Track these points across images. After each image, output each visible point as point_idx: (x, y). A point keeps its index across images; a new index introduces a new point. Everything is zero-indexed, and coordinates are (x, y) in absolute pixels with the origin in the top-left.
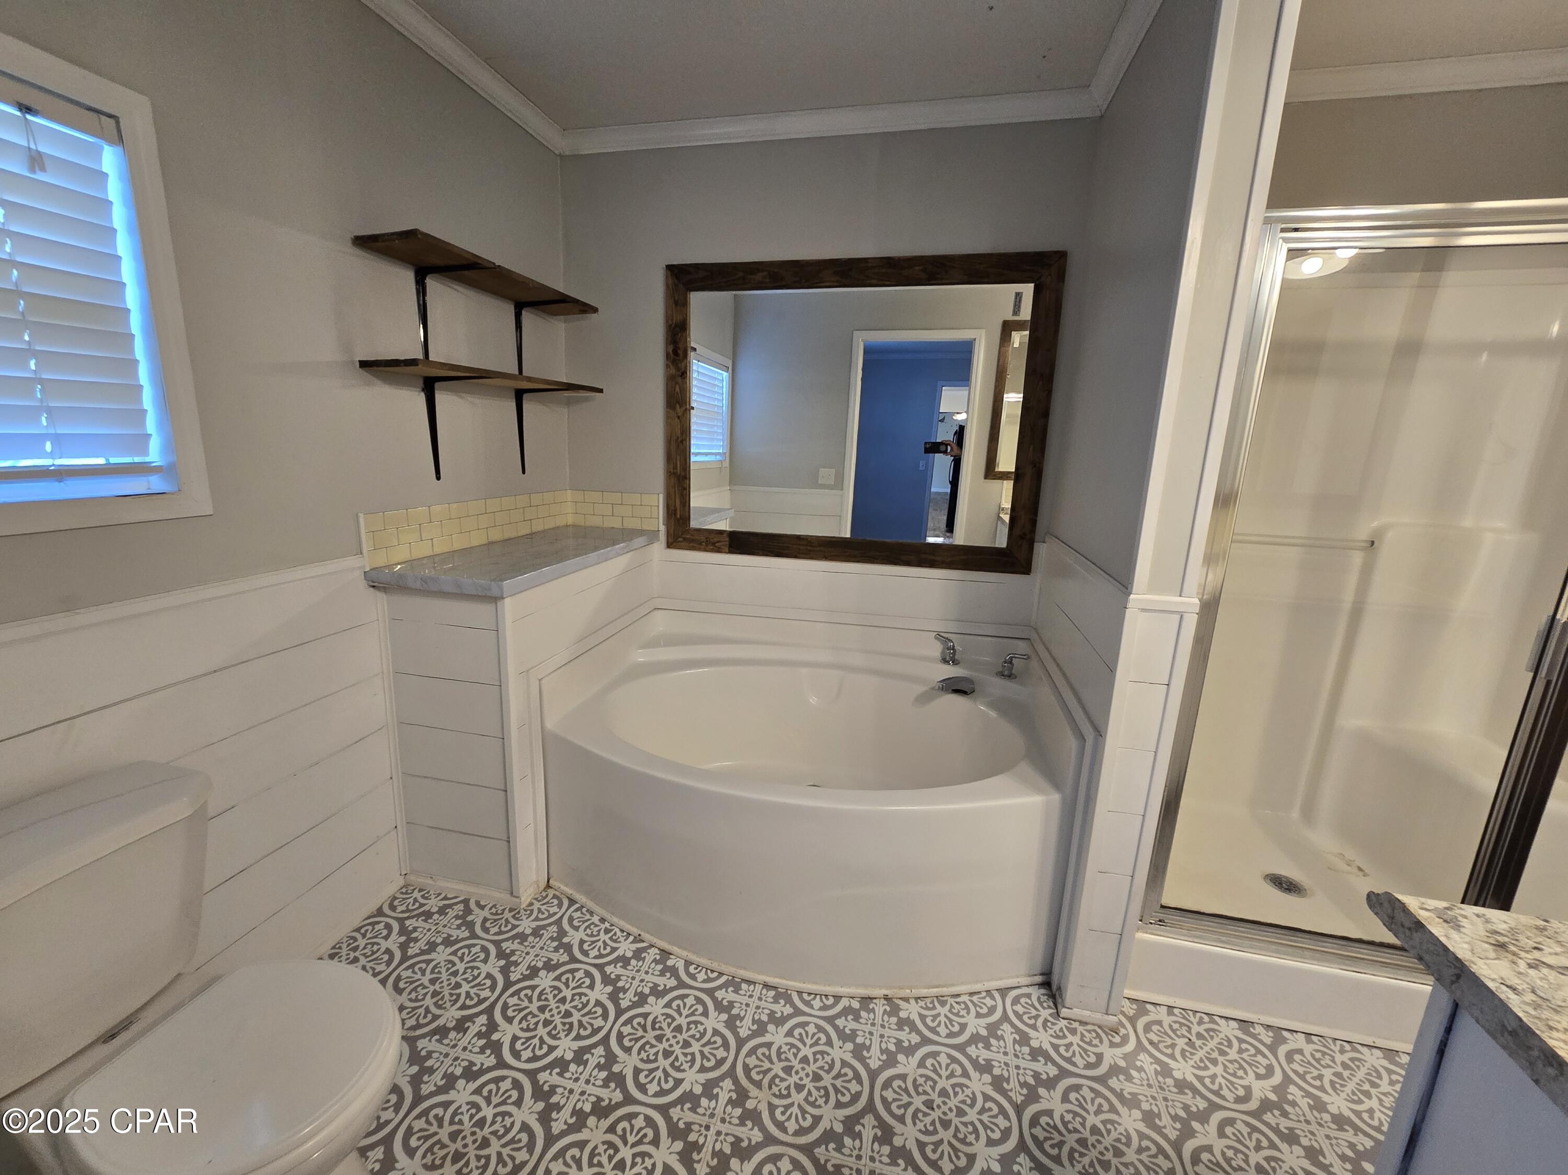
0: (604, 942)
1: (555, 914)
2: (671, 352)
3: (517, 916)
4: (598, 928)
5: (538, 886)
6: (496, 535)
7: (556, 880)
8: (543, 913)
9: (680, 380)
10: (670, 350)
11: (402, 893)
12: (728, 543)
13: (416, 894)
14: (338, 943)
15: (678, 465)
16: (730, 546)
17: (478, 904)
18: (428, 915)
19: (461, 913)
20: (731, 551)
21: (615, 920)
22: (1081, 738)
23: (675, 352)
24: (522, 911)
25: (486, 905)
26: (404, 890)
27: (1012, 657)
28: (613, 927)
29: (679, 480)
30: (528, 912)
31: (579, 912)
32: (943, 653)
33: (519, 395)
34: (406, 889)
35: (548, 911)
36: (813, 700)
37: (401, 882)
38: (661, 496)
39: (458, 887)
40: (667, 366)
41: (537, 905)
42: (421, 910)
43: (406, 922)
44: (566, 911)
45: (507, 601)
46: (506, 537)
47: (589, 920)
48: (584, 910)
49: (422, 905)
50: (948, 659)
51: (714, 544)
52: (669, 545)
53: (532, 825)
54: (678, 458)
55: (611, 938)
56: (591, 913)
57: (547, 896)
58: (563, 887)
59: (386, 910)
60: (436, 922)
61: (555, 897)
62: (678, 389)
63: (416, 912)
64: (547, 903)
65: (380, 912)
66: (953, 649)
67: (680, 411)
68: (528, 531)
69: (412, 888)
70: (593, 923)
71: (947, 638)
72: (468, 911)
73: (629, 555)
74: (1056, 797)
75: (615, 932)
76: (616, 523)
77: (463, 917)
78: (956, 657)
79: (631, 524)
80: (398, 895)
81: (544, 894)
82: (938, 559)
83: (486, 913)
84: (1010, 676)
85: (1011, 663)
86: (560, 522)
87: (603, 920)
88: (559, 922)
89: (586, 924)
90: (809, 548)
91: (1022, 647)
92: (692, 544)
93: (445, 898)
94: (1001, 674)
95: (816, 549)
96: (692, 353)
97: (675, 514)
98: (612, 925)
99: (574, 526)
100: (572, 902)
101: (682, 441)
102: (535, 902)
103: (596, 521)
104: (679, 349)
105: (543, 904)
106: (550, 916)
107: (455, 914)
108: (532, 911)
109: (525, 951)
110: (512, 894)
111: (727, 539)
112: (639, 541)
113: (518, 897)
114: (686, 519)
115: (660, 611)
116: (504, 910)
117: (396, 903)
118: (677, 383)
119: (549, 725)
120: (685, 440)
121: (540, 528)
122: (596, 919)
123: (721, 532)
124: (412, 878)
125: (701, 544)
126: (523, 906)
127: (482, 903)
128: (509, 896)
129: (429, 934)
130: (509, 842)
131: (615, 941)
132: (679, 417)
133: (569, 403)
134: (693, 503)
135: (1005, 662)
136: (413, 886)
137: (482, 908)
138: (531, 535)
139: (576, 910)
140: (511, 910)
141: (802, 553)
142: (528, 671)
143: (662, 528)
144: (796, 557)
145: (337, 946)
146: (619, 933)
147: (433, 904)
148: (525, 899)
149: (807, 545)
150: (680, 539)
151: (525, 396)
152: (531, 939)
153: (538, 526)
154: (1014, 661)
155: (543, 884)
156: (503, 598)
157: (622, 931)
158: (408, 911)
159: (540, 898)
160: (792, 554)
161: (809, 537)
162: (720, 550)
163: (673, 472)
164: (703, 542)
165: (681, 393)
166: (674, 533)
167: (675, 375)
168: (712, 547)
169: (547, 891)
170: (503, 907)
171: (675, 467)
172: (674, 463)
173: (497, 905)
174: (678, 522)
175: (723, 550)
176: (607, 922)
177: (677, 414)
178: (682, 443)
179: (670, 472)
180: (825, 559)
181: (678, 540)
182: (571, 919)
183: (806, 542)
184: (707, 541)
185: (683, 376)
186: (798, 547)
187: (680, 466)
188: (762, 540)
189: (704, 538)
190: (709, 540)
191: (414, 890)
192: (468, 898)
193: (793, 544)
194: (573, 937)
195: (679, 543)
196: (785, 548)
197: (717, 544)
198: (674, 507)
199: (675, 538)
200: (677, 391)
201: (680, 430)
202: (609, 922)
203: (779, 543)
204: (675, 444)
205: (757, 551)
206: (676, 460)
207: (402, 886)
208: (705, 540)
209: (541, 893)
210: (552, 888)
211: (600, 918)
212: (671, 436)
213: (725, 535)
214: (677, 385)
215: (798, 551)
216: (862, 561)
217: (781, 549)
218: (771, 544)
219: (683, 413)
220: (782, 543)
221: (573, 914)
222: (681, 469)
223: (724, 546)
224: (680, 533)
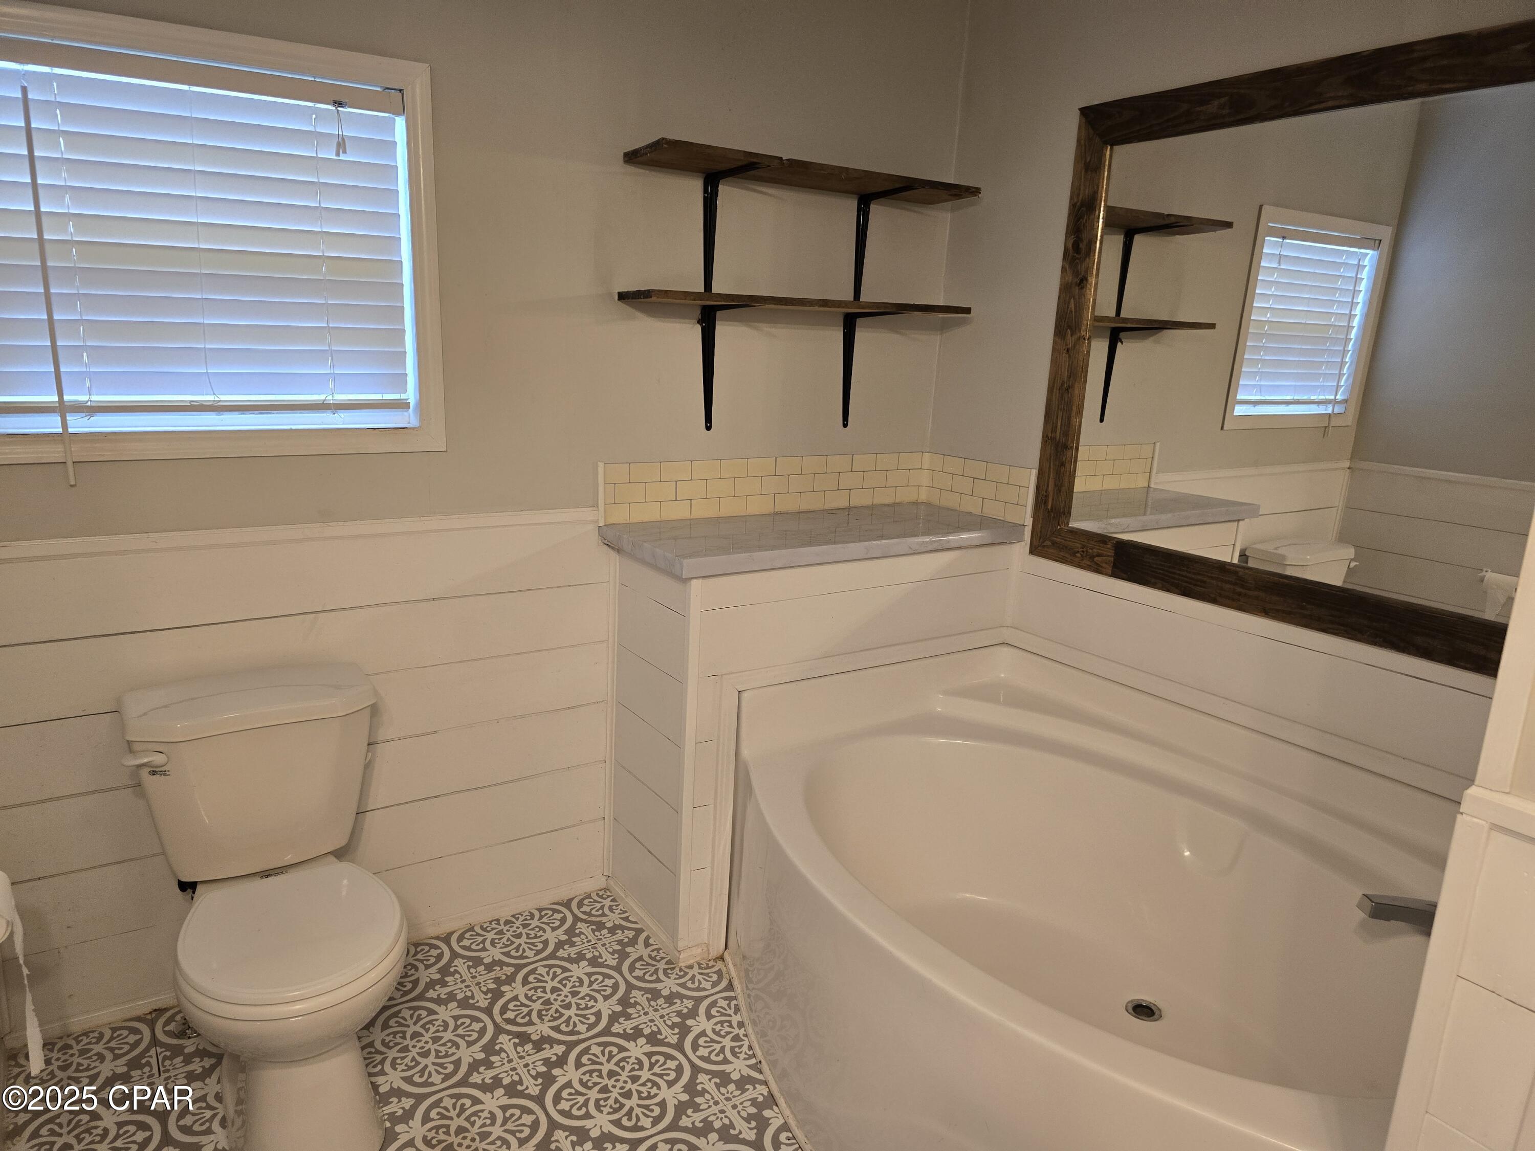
0: (723, 1048)
1: (704, 989)
2: (1070, 246)
3: (669, 971)
4: (730, 1030)
5: (708, 950)
8: (693, 983)
9: (1076, 290)
11: (598, 895)
12: (1112, 559)
14: (520, 914)
15: (1059, 427)
16: (1115, 566)
18: (600, 926)
19: (627, 940)
20: (1114, 575)
23: (1076, 247)
24: (677, 969)
26: (601, 893)
28: (745, 1038)
29: (1060, 449)
30: (682, 973)
31: (727, 1002)
33: (851, 320)
34: (604, 892)
35: (700, 983)
37: (601, 883)
38: (1033, 473)
39: (643, 914)
40: (1063, 269)
41: (696, 970)
42: (599, 919)
43: (579, 923)
44: (717, 993)
46: (804, 508)
47: (730, 1016)
48: (734, 1002)
49: (603, 915)
51: (1092, 558)
52: (1034, 550)
53: (706, 872)
54: (1060, 414)
55: (732, 1049)
56: (737, 1010)
57: (713, 966)
58: (731, 966)
59: (574, 903)
60: (601, 937)
61: (718, 971)
62: (1072, 306)
63: (594, 919)
64: (706, 974)
65: (567, 904)
67: (1070, 341)
68: (843, 503)
69: (609, 894)
70: (730, 1022)
72: (633, 941)
75: (742, 1045)
77: (625, 945)
80: (593, 895)
81: (711, 963)
83: (645, 953)
87: (741, 1024)
88: (698, 1001)
89: (723, 1018)
90: (1239, 590)
92: (1062, 554)
93: (626, 919)
95: (1251, 593)
97: (1046, 503)
98: (746, 1035)
99: (928, 504)
100: (730, 987)
102: (696, 966)
104: (1081, 240)
105: (702, 974)
106: (698, 989)
107: (622, 938)
108: (686, 974)
109: (646, 1010)
110: (674, 943)
111: (1112, 553)
114: (1065, 512)
115: (1005, 649)
116: (662, 958)
117: (587, 901)
124: (611, 882)
125: (1074, 554)
127: (651, 941)
128: (671, 945)
129: (586, 944)
131: (734, 1054)
132: (1068, 350)
133: (943, 328)
136: (611, 892)
137: (647, 945)
140: (669, 962)
142: (722, 675)
143: (1029, 522)
144: (1213, 601)
145: (517, 916)
146: (745, 1048)
148: (686, 957)
149: (1235, 584)
150: (1048, 543)
151: (859, 321)
152: (661, 1001)
155: (715, 952)
156: (687, 579)
157: (750, 1048)
158: (589, 914)
159: (704, 965)
160: (1209, 596)
161: (1240, 570)
162: (1100, 568)
163: (1051, 437)
164: (1078, 552)
165: (1075, 312)
166: (1041, 532)
167: (1071, 284)
168: (1089, 563)
169: (716, 962)
170: (664, 955)
171: (1054, 430)
172: (1053, 423)
173: (661, 949)
174: (1048, 516)
175: (1104, 570)
176: (743, 1029)
177: (1066, 345)
178: (1068, 392)
179: (1047, 436)
180: (1263, 614)
181: (1045, 544)
182: (714, 1004)
183: (1235, 577)
184: (1083, 552)
185: (1082, 284)
186: (1219, 584)
187: (1061, 428)
188: (1163, 563)
189: (1080, 546)
190: (1087, 551)
191: (609, 896)
192: (644, 928)
193: (1212, 578)
194: (699, 1024)
195: (1046, 549)
196: (1199, 583)
197: (1096, 559)
198: (1046, 492)
199: (1041, 540)
200: (1071, 309)
201: (1068, 370)
202: (745, 1030)
203: (1190, 572)
204: (1058, 392)
205: (1153, 580)
206: (1057, 417)
207: (603, 887)
208: (1080, 550)
209: (710, 960)
210: (724, 961)
211: (741, 1020)
212: (1054, 381)
213: (1109, 546)
214: (1072, 299)
215: (1218, 591)
216: (1331, 631)
217: (1190, 583)
218: (1178, 572)
219: (1074, 345)
220: (1194, 574)
221: (719, 1001)
222: (1062, 432)
223: (1106, 563)
224: (1049, 533)
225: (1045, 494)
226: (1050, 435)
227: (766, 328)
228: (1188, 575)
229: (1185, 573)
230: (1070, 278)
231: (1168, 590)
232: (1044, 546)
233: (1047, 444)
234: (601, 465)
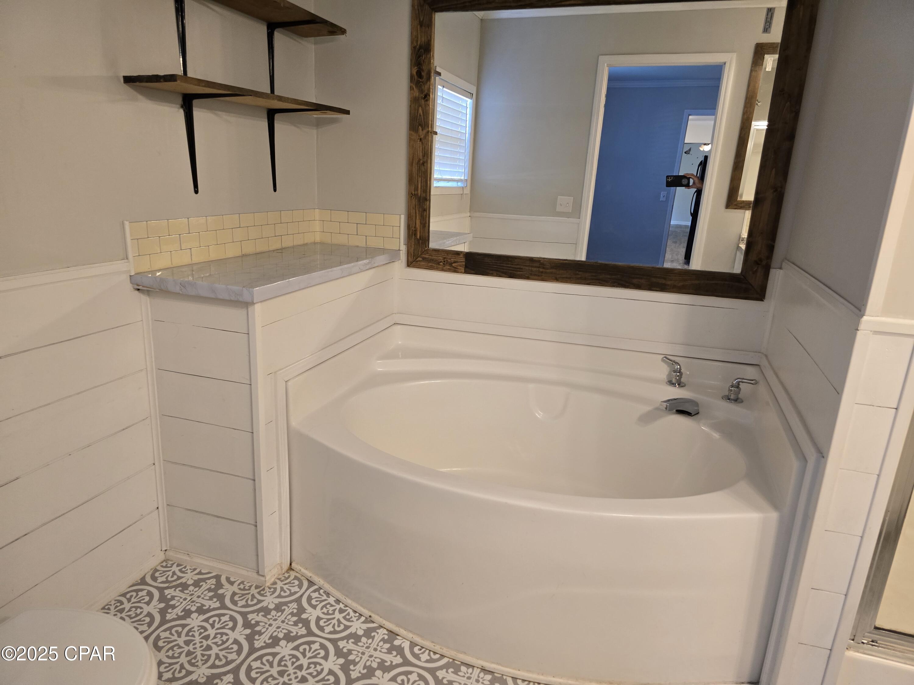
0: (338, 620)
1: (296, 593)
2: (415, 73)
3: (262, 592)
4: (333, 608)
5: (282, 567)
6: (249, 248)
7: (297, 564)
8: (285, 592)
9: (423, 102)
10: (414, 73)
11: (162, 566)
12: (464, 263)
13: (175, 568)
14: (107, 605)
15: (419, 187)
16: (466, 267)
17: (228, 579)
18: (184, 587)
19: (213, 587)
20: (466, 272)
21: (349, 602)
22: (804, 459)
23: (419, 74)
24: (267, 589)
25: (235, 582)
26: (164, 564)
27: (740, 382)
28: (347, 608)
29: (419, 201)
30: (272, 590)
31: (317, 593)
32: (669, 375)
33: (271, 114)
34: (166, 563)
35: (290, 590)
36: (539, 414)
37: (161, 556)
38: (403, 217)
39: (211, 564)
40: (411, 88)
41: (280, 584)
42: (179, 582)
43: (165, 591)
44: (306, 591)
45: (258, 307)
46: (258, 250)
47: (326, 600)
48: (321, 591)
49: (179, 578)
50: (674, 381)
51: (451, 264)
52: (410, 264)
53: (277, 513)
54: (420, 179)
55: (344, 618)
56: (328, 595)
57: (289, 577)
58: (303, 570)
59: (148, 580)
60: (192, 593)
61: (296, 578)
62: (421, 112)
63: (174, 584)
64: (290, 583)
65: (143, 582)
66: (680, 372)
67: (422, 133)
68: (278, 246)
69: (171, 563)
70: (329, 603)
71: (674, 362)
72: (219, 585)
73: (371, 272)
74: (774, 516)
75: (349, 613)
76: (359, 241)
77: (215, 590)
78: (682, 380)
79: (374, 243)
80: (159, 568)
81: (286, 575)
82: (669, 283)
83: (235, 588)
84: (737, 400)
85: (738, 386)
86: (309, 239)
87: (338, 601)
88: (298, 601)
89: (323, 603)
90: (541, 270)
91: (750, 373)
92: (430, 264)
93: (200, 573)
94: (728, 398)
95: (548, 271)
96: (437, 78)
97: (415, 235)
98: (346, 606)
99: (322, 243)
100: (311, 583)
101: (423, 164)
102: (278, 582)
103: (341, 240)
104: (423, 70)
105: (286, 584)
106: (292, 594)
107: (208, 587)
108: (275, 589)
109: (269, 623)
110: (258, 572)
111: (463, 260)
112: (381, 259)
113: (263, 576)
114: (425, 239)
115: (399, 327)
116: (250, 587)
117: (157, 574)
118: (420, 105)
119: (294, 423)
120: (427, 162)
121: (290, 244)
122: (331, 600)
123: (458, 253)
124: (170, 554)
125: (438, 263)
126: (268, 584)
127: (232, 579)
128: (255, 575)
129: (184, 602)
130: (256, 526)
131: (348, 620)
132: (421, 139)
133: (318, 124)
134: (433, 227)
135: (732, 386)
136: (172, 561)
137: (232, 583)
138: (281, 250)
139: (314, 591)
140: (257, 587)
141: (535, 275)
142: (275, 372)
143: (403, 248)
144: (527, 278)
145: (106, 607)
146: (352, 614)
147: (189, 578)
148: (270, 579)
149: (539, 267)
150: (419, 259)
151: (277, 116)
152: (273, 613)
153: (288, 242)
154: (742, 386)
155: (286, 566)
156: (253, 303)
157: (355, 612)
158: (167, 582)
159: (283, 578)
160: (525, 276)
161: (541, 259)
162: (457, 270)
163: (414, 194)
164: (441, 262)
165: (424, 115)
166: (414, 253)
167: (418, 98)
168: (449, 267)
169: (289, 573)
170: (250, 584)
171: (416, 189)
172: (415, 185)
173: (244, 582)
174: (418, 242)
175: (459, 270)
176: (341, 604)
177: (419, 136)
178: (424, 166)
179: (412, 194)
180: (556, 281)
181: (417, 260)
182: (309, 599)
183: (539, 264)
184: (444, 261)
185: (426, 98)
186: (530, 268)
187: (421, 188)
188: (496, 262)
189: (442, 258)
190: (447, 261)
191: (173, 564)
192: (219, 574)
193: (525, 266)
194: (311, 614)
195: (419, 263)
196: (518, 270)
197: (453, 265)
198: (415, 228)
199: (415, 258)
200: (420, 114)
201: (422, 152)
202: (343, 604)
203: (512, 265)
204: (416, 166)
205: (491, 272)
206: (418, 181)
207: (162, 560)
208: (443, 260)
209: (284, 574)
210: (293, 570)
211: (335, 599)
212: (413, 158)
213: (461, 256)
214: (420, 107)
215: (530, 272)
216: (592, 283)
217: (514, 271)
218: (505, 265)
219: (425, 136)
220: (515, 265)
221: (311, 594)
222: (422, 191)
223: (460, 266)
224: (420, 253)
225: (414, 229)
226: (413, 193)
227: (225, 116)
228: (512, 266)
229: (509, 266)
230: (416, 93)
231: (500, 276)
232: (417, 261)
233: (412, 198)
234: (127, 224)
